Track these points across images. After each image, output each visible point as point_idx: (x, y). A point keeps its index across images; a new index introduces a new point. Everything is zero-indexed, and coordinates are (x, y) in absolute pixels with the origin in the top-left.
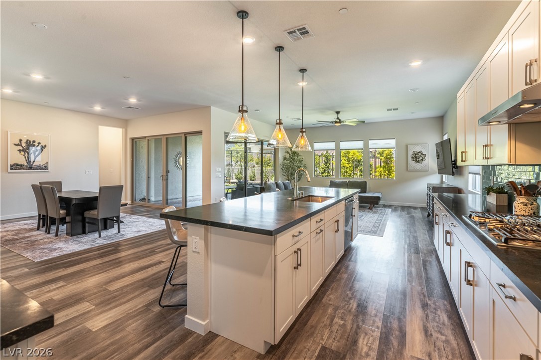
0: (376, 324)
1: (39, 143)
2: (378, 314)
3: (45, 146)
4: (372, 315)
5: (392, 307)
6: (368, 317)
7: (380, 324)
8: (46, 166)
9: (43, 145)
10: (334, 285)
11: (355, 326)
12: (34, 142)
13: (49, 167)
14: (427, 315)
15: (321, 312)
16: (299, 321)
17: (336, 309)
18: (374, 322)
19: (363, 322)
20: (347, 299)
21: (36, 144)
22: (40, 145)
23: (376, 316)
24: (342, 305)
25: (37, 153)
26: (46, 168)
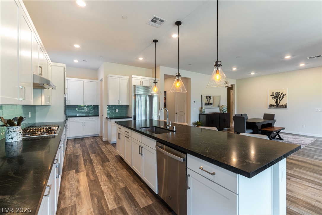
0: (99, 173)
1: (282, 93)
2: (101, 177)
3: (285, 94)
4: (102, 175)
5: (96, 183)
6: (104, 174)
7: (98, 174)
8: (285, 106)
9: (284, 94)
10: (132, 178)
11: (105, 169)
12: (279, 93)
13: (287, 106)
14: (77, 189)
15: (121, 167)
16: (123, 162)
17: (117, 170)
18: (100, 174)
19: (104, 172)
20: (118, 175)
21: (280, 94)
22: (282, 94)
23: (101, 176)
24: (117, 172)
25: (281, 99)
26: (286, 107)
